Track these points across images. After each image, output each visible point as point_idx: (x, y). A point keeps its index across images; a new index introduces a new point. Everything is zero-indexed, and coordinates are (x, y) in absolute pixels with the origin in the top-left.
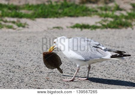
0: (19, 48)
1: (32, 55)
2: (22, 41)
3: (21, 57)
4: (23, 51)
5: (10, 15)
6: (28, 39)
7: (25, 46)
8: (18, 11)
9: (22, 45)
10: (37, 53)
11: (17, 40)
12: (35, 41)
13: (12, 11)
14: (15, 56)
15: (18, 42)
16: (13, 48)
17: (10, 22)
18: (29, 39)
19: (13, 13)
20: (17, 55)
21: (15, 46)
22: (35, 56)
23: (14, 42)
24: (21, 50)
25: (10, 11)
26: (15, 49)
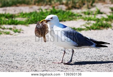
0: (16, 51)
1: (27, 56)
2: (19, 45)
3: (18, 58)
4: (19, 54)
5: (7, 22)
6: (23, 43)
7: (21, 49)
8: (13, 19)
9: (18, 48)
10: (31, 54)
11: (14, 44)
12: (30, 44)
13: (9, 19)
14: (13, 58)
15: (15, 46)
16: (11, 51)
17: (8, 29)
18: (24, 42)
19: (10, 21)
20: (15, 57)
21: (13, 49)
22: (30, 57)
23: (11, 46)
24: (17, 52)
25: (7, 20)
26: (13, 52)
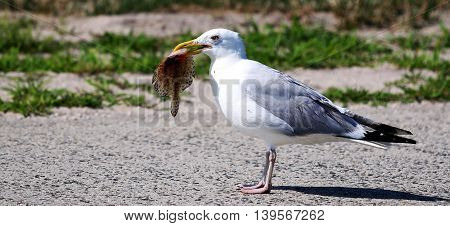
0: (164, 162)
1: (202, 182)
2: (174, 142)
3: (169, 188)
4: (176, 172)
5: (137, 65)
6: (190, 137)
7: (181, 157)
8: (159, 54)
9: (171, 152)
10: (215, 176)
11: (159, 139)
12: (211, 142)
13: (143, 54)
14: (153, 187)
15: (161, 146)
16: (147, 163)
17: (136, 87)
18: (192, 135)
19: (146, 61)
20: (159, 181)
21: (154, 157)
22: (212, 186)
23: (149, 145)
24: (168, 167)
25: (138, 55)
26: (154, 166)
